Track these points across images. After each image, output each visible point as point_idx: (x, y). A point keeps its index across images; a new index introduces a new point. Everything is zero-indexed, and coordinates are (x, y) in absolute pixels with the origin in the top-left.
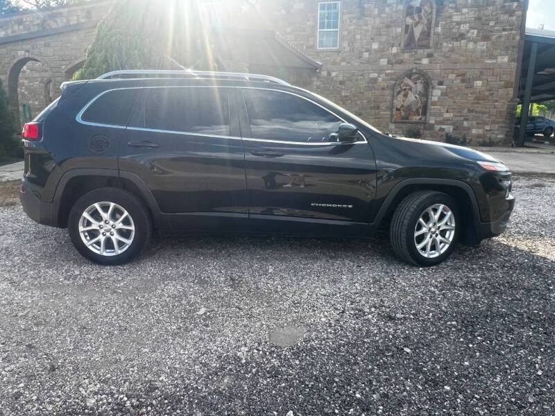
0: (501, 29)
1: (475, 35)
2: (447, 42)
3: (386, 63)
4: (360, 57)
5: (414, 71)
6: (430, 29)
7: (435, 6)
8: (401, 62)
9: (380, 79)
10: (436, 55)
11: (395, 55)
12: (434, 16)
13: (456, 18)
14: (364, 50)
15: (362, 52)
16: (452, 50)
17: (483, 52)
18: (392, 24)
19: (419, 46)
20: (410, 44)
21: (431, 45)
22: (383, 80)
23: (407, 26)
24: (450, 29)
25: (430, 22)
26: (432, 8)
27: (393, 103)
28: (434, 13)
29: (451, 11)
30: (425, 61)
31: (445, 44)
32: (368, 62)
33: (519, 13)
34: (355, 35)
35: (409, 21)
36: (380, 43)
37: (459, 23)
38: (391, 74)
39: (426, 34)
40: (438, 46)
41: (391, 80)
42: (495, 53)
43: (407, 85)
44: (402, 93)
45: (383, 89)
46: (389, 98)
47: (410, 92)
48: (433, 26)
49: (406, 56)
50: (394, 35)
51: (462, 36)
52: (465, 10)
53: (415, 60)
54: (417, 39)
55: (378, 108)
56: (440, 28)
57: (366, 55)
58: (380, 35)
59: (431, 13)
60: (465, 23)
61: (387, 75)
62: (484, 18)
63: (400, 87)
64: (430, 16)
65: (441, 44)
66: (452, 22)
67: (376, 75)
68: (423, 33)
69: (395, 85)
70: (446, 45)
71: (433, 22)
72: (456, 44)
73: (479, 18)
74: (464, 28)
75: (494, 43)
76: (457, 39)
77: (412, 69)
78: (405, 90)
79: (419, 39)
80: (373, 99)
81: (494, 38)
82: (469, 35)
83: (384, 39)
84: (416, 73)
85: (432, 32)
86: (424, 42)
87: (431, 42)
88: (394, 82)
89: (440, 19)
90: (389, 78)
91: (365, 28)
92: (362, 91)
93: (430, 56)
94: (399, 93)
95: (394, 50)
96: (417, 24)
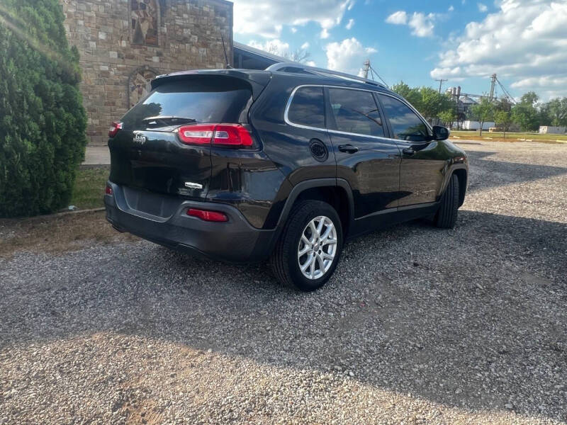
0: (216, 39)
1: (196, 41)
2: (173, 43)
3: (116, 57)
4: (86, 46)
5: (147, 68)
6: (156, 28)
7: (158, 6)
8: (132, 57)
9: (112, 73)
10: (164, 54)
11: (125, 50)
12: (159, 16)
13: (179, 22)
14: (89, 38)
15: (87, 41)
16: (179, 51)
17: (203, 57)
18: (118, 15)
19: (147, 43)
20: (138, 40)
21: (160, 44)
22: (115, 74)
23: (134, 21)
24: (175, 31)
25: (155, 22)
26: (155, 7)
27: (129, 99)
28: (159, 13)
29: (173, 14)
30: (156, 59)
31: (172, 45)
32: (96, 52)
33: (227, 27)
34: (77, 19)
35: (136, 16)
36: (107, 34)
37: (182, 27)
38: (123, 69)
39: (153, 32)
40: (165, 45)
41: (123, 74)
42: (215, 59)
43: (140, 82)
44: (137, 89)
45: (116, 84)
46: (123, 94)
47: (144, 89)
48: (159, 25)
49: (137, 52)
50: (122, 28)
51: (185, 40)
52: (185, 16)
53: (146, 57)
54: (144, 36)
55: (114, 104)
56: (165, 29)
57: (93, 44)
58: (106, 25)
59: (156, 11)
60: (187, 28)
61: (119, 69)
62: (202, 27)
63: (134, 84)
64: (154, 15)
65: (169, 45)
66: (175, 24)
67: (106, 68)
68: (149, 30)
69: (128, 80)
70: (173, 47)
71: (159, 22)
72: (182, 46)
73: (197, 26)
74: (187, 32)
75: (211, 50)
76: (181, 42)
77: (144, 66)
78: (139, 86)
79: (146, 35)
80: (106, 94)
81: (211, 45)
82: (191, 40)
83: (111, 30)
84: (148, 70)
85: (159, 31)
86: (152, 40)
87: (159, 41)
88: (127, 78)
89: (165, 19)
90: (121, 72)
91: (88, 14)
92: (93, 84)
93: (159, 54)
94: (133, 89)
95: (124, 44)
96: (143, 20)
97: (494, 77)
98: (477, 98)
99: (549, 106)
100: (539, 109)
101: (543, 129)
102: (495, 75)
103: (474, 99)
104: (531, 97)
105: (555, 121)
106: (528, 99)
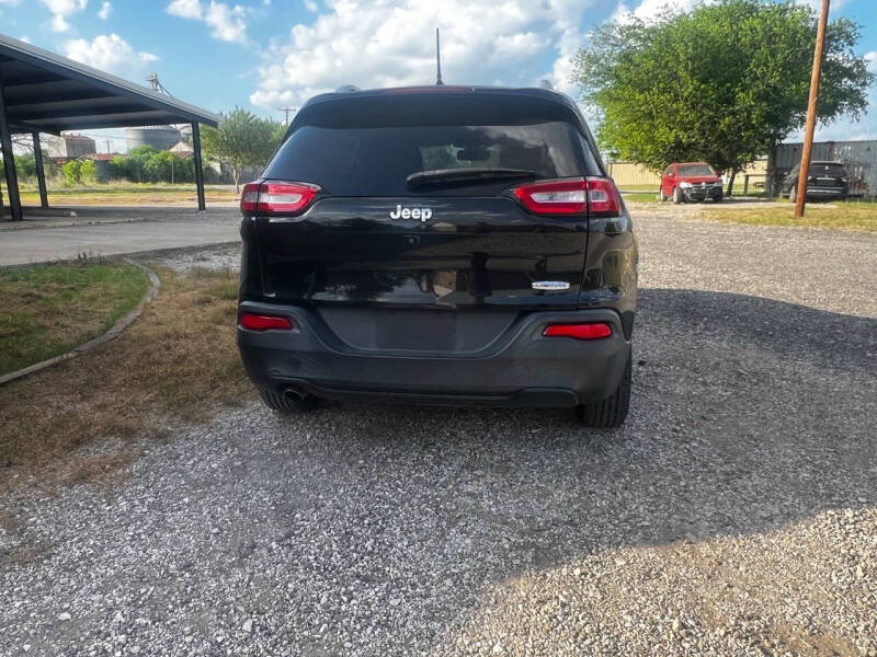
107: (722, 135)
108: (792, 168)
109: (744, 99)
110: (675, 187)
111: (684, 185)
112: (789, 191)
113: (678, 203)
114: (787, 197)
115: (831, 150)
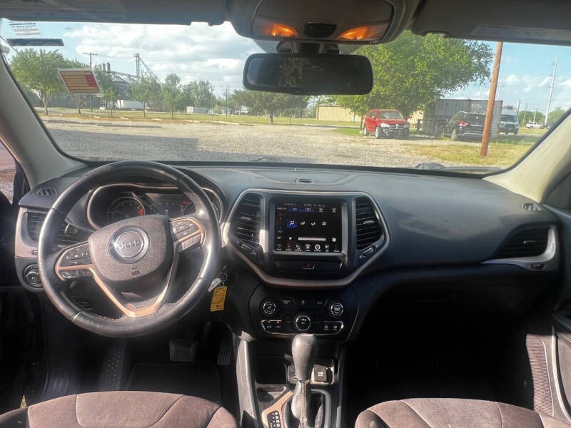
97: (137, 56)
98: (125, 77)
99: (189, 89)
100: (181, 90)
101: (190, 109)
102: (139, 54)
103: (122, 77)
104: (173, 79)
105: (197, 102)
106: (172, 81)
107: (407, 91)
108: (451, 117)
109: (420, 67)
110: (377, 126)
111: (383, 125)
112: (451, 132)
113: (379, 138)
114: (450, 137)
115: (470, 105)
